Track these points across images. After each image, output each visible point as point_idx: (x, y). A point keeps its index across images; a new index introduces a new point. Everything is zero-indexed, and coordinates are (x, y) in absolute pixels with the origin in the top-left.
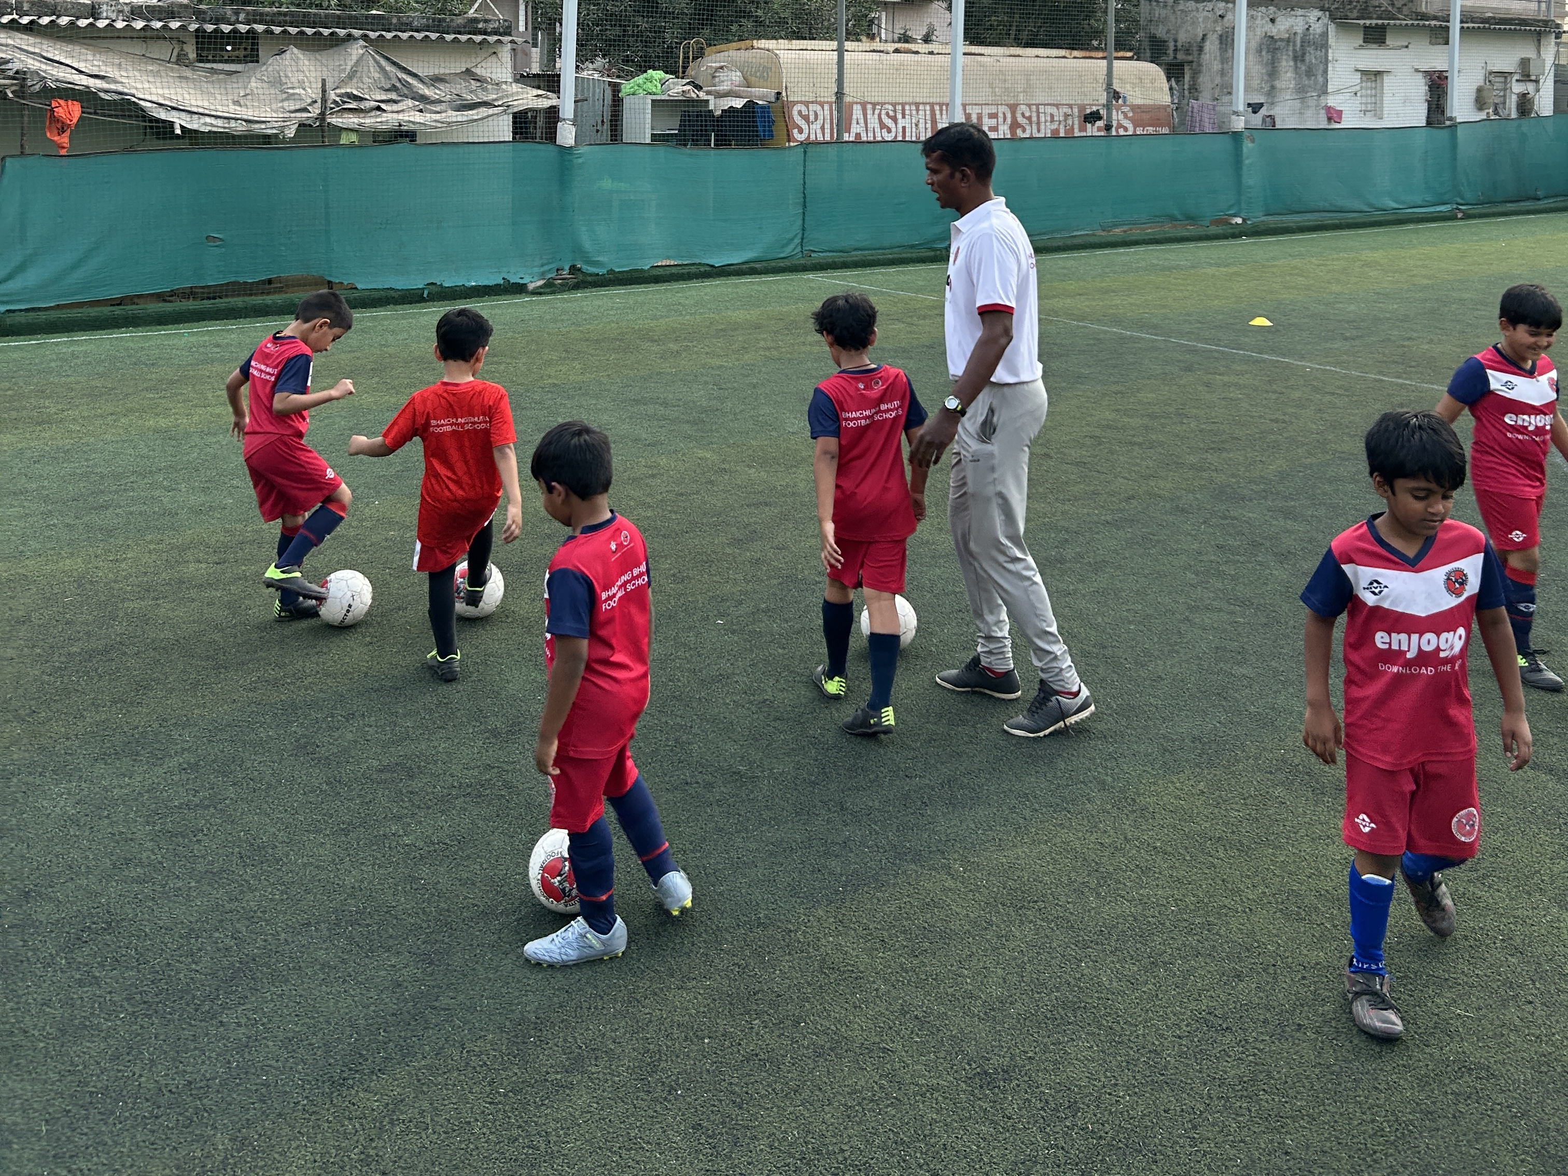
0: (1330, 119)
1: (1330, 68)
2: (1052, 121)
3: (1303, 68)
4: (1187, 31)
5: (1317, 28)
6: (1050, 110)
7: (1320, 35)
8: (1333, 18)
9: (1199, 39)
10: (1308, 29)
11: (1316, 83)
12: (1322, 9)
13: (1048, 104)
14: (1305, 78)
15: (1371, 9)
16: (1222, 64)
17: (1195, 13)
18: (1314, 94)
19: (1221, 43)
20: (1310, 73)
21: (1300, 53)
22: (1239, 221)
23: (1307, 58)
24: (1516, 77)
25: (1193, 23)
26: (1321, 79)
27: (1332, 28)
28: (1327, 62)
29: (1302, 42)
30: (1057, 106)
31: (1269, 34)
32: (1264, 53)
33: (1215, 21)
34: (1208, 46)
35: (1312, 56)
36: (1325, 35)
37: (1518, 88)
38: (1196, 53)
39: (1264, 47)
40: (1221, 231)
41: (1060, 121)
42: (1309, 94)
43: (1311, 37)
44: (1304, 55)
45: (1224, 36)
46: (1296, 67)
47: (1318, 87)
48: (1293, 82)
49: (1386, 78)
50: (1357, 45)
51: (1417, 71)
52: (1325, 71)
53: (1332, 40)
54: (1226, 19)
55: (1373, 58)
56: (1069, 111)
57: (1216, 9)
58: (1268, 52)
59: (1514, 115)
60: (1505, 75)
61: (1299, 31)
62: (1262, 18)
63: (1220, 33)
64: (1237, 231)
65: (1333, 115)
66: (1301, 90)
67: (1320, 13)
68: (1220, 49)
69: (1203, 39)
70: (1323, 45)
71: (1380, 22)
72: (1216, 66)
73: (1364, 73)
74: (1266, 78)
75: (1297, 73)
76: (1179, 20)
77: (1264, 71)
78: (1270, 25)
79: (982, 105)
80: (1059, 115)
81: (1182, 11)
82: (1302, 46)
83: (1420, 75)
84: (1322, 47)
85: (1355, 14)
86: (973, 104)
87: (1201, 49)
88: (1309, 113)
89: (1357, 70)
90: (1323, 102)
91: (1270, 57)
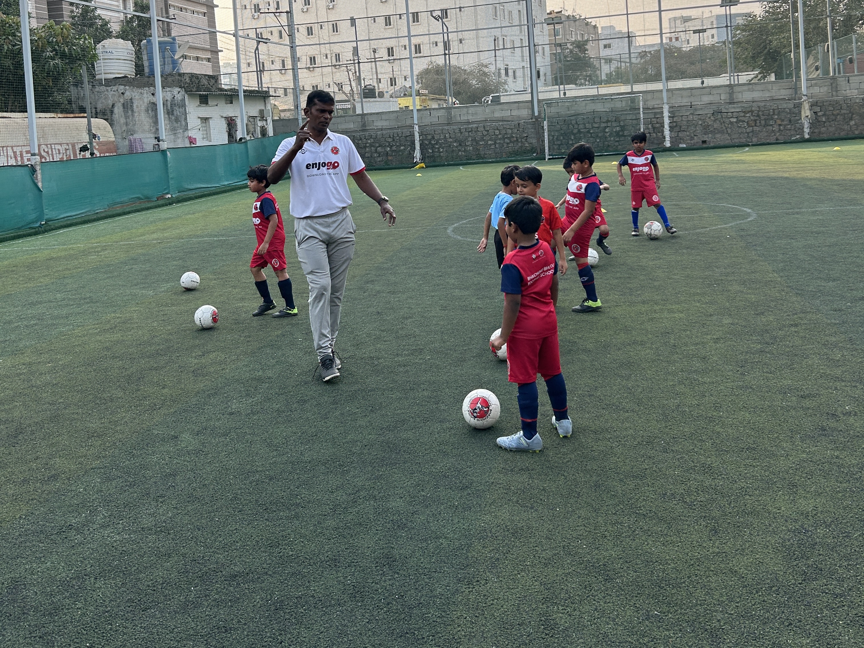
0: (191, 142)
1: (188, 118)
2: (59, 153)
3: (173, 118)
4: (102, 103)
5: (179, 97)
6: (58, 147)
7: (181, 101)
8: (186, 91)
9: (110, 107)
10: (173, 98)
11: (181, 125)
12: (181, 87)
13: (57, 144)
14: (175, 123)
15: (201, 87)
16: (126, 119)
17: (106, 93)
18: (181, 131)
19: (124, 108)
20: (177, 120)
21: (170, 111)
22: (170, 196)
23: (175, 113)
24: (259, 118)
25: (105, 98)
26: (183, 123)
27: (186, 96)
28: (186, 114)
29: (171, 105)
30: (61, 144)
31: (151, 101)
32: (150, 112)
33: (119, 96)
34: (116, 110)
35: (178, 112)
36: (183, 100)
37: (260, 124)
38: (109, 114)
39: (150, 109)
40: (164, 202)
41: (63, 154)
42: (178, 131)
43: (176, 102)
44: (173, 111)
45: (126, 103)
46: (169, 118)
47: (183, 127)
48: (168, 126)
49: (211, 121)
50: (197, 105)
51: (222, 117)
52: (186, 119)
53: (187, 103)
54: (125, 95)
55: (205, 111)
56: (67, 147)
57: (119, 90)
58: (153, 110)
59: (260, 136)
60: (254, 117)
61: (169, 99)
62: (147, 93)
63: (122, 102)
64: (170, 201)
65: (192, 141)
66: (173, 130)
67: (179, 89)
68: (124, 111)
69: (113, 106)
70: (183, 105)
71: (204, 93)
72: (123, 120)
73: (201, 118)
74: (152, 124)
75: (170, 121)
76: (97, 98)
77: (151, 121)
78: (152, 96)
79: (21, 146)
80: (62, 149)
81: (98, 92)
82: (171, 107)
83: (223, 119)
84: (182, 107)
85: (195, 89)
86: (16, 146)
87: (112, 112)
88: (179, 141)
89: (199, 118)
90: (186, 134)
91: (154, 114)
